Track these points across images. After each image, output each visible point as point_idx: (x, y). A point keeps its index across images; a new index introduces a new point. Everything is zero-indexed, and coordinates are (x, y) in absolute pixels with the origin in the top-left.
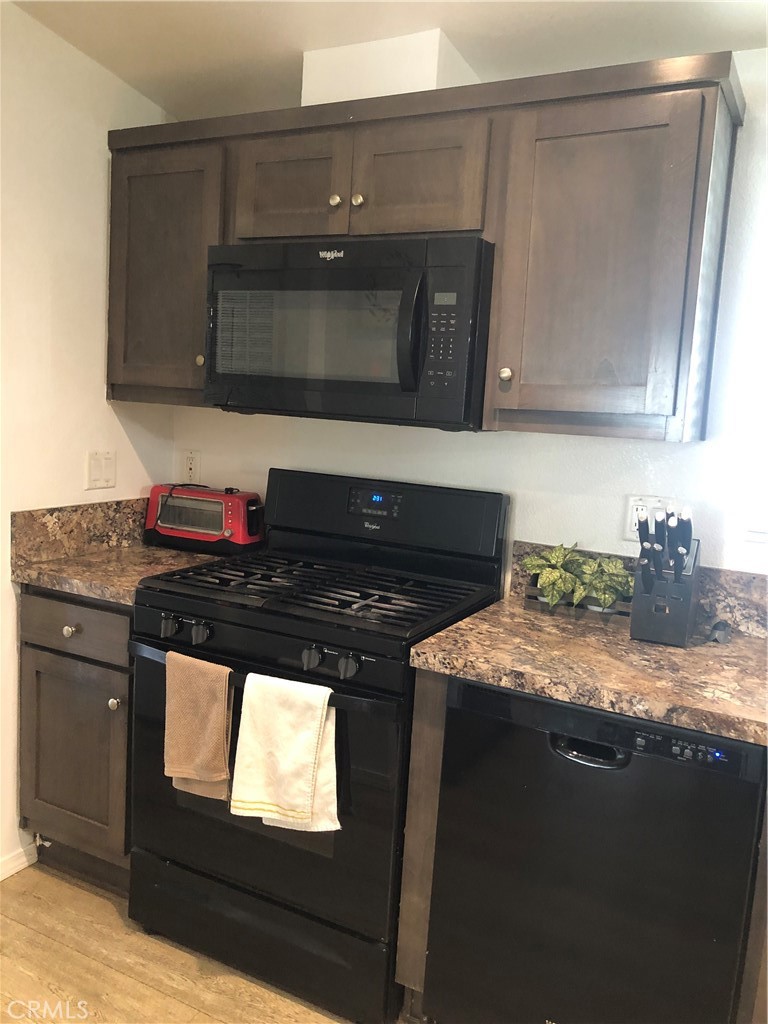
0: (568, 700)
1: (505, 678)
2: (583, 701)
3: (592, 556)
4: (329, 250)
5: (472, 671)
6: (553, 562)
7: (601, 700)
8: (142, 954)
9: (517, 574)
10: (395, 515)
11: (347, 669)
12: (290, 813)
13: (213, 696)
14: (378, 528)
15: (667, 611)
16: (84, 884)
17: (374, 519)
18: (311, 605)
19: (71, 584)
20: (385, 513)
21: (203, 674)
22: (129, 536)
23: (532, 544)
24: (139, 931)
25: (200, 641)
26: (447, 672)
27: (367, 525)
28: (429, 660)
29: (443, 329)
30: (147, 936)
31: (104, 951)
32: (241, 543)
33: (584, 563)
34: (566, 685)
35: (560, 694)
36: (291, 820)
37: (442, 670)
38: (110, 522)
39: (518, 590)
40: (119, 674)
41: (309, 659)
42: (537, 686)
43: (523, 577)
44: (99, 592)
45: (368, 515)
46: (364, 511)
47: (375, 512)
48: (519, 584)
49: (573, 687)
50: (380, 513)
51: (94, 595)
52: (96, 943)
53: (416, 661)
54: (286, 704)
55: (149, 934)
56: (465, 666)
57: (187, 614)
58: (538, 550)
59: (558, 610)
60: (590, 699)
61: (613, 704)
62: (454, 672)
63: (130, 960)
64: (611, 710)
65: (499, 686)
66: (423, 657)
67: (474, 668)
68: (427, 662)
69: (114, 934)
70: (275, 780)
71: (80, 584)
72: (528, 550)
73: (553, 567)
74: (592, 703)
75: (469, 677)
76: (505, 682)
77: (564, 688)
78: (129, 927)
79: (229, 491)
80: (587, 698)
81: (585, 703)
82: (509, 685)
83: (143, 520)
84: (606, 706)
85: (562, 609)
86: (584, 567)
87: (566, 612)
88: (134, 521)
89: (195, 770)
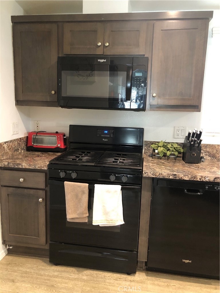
0: (188, 180)
1: (171, 176)
2: (193, 179)
3: (169, 143)
4: (101, 59)
5: (161, 176)
6: (160, 145)
7: (197, 179)
8: (58, 271)
9: (146, 150)
10: (112, 136)
11: (124, 179)
12: (111, 222)
13: (83, 192)
14: (107, 140)
15: (195, 155)
16: (27, 257)
17: (105, 138)
18: (107, 163)
19: (22, 166)
20: (109, 136)
21: (80, 187)
22: (23, 149)
23: (150, 141)
24: (53, 265)
25: (74, 177)
26: (154, 177)
27: (103, 140)
28: (149, 174)
29: (138, 83)
30: (56, 266)
31: (47, 273)
32: (63, 148)
33: (167, 145)
34: (188, 176)
35: (186, 178)
36: (111, 223)
37: (153, 177)
38: (19, 145)
39: (146, 154)
40: (41, 191)
41: (112, 178)
42: (180, 177)
43: (147, 150)
44: (34, 166)
45: (103, 137)
46: (102, 136)
47: (105, 136)
48: (147, 152)
49: (190, 176)
50: (107, 136)
51: (32, 167)
52: (42, 272)
53: (145, 175)
54: (108, 192)
55: (57, 265)
56: (159, 174)
57: (68, 170)
58: (152, 143)
59: (162, 158)
60: (194, 178)
61: (200, 179)
62: (156, 176)
63: (56, 274)
64: (200, 180)
65: (169, 179)
66: (147, 174)
67: (162, 175)
68: (148, 175)
69: (46, 268)
70: (106, 213)
71: (26, 165)
72: (149, 143)
73: (160, 147)
74: (195, 180)
75: (161, 177)
76: (171, 177)
77: (187, 177)
78: (49, 265)
79: (57, 132)
80: (193, 178)
81: (193, 180)
82: (172, 178)
83: (26, 144)
84: (198, 180)
85: (163, 158)
86: (168, 146)
87: (164, 158)
88: (24, 144)
89: (77, 215)
